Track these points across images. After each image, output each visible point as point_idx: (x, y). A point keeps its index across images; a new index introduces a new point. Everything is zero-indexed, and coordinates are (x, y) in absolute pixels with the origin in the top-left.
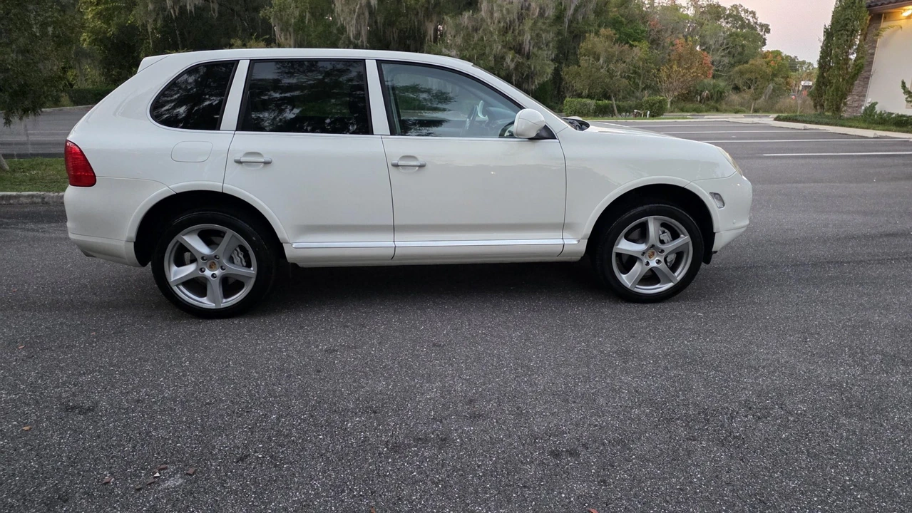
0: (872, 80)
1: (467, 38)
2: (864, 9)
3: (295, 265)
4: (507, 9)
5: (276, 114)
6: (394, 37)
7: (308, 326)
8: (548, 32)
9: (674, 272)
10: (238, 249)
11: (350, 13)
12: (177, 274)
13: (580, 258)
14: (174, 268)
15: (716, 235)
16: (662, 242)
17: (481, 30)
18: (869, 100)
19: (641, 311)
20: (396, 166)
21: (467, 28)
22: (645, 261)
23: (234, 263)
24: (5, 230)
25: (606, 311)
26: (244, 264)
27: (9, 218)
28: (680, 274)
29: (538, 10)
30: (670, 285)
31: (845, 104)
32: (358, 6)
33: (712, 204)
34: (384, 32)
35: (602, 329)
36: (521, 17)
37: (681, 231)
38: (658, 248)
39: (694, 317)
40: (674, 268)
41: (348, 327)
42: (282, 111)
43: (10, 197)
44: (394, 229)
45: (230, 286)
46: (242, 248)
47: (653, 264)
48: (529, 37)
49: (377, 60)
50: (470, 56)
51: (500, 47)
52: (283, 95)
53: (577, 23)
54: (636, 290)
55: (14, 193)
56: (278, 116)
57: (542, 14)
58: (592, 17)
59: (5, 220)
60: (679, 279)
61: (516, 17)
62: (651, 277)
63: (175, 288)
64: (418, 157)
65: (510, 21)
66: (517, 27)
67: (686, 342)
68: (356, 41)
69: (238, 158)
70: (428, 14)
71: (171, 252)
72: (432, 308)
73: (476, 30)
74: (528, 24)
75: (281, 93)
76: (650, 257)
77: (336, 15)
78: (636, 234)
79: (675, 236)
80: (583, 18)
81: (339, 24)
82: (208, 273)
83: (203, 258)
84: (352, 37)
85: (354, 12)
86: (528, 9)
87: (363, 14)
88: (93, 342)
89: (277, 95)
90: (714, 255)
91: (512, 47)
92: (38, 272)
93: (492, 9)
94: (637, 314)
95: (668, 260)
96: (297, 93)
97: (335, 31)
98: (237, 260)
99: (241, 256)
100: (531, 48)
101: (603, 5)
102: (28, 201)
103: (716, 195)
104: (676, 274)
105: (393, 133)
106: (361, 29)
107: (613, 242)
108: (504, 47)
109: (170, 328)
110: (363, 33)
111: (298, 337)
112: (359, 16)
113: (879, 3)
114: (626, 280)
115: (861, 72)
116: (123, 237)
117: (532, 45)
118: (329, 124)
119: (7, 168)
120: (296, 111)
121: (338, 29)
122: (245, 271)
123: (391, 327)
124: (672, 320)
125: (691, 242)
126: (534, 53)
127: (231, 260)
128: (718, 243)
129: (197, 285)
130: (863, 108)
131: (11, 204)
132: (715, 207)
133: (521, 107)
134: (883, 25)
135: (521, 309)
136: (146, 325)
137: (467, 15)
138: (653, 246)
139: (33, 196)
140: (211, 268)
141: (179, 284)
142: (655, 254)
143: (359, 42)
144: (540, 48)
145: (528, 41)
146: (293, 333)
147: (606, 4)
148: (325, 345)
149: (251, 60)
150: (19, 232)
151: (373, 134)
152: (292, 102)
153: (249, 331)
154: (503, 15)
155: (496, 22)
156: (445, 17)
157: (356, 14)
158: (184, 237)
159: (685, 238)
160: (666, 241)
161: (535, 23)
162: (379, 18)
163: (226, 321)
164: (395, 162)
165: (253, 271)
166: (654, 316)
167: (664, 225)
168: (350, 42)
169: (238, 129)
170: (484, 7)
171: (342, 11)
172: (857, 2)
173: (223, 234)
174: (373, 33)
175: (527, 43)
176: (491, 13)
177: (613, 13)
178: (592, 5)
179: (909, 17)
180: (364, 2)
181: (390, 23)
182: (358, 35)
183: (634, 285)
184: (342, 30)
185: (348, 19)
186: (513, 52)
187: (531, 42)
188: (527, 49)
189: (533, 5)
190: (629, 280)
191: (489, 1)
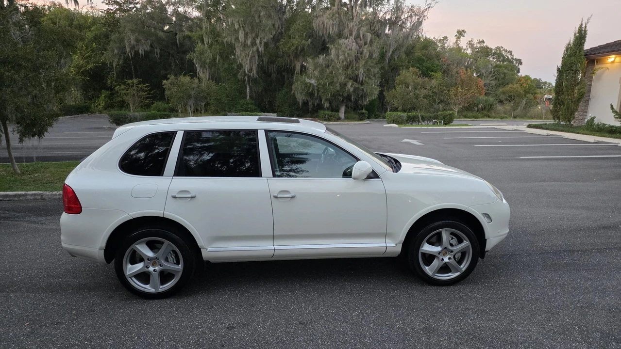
0: (591, 102)
1: (322, 72)
2: (583, 56)
3: (208, 262)
4: (348, 54)
5: (198, 157)
6: (274, 70)
7: (216, 306)
8: (375, 68)
9: (460, 265)
10: (172, 252)
11: (246, 56)
12: (131, 269)
13: (397, 255)
14: (129, 266)
15: (487, 241)
16: (452, 245)
17: (331, 66)
18: (590, 115)
19: (439, 293)
20: (276, 197)
21: (322, 65)
22: (441, 258)
23: (168, 261)
24: (16, 223)
25: (415, 293)
26: (175, 262)
27: (19, 212)
28: (464, 267)
29: (368, 54)
30: (458, 274)
31: (574, 118)
32: (251, 52)
33: (483, 221)
34: (268, 68)
35: (414, 309)
36: (357, 59)
37: (464, 238)
38: (450, 250)
39: (474, 298)
40: (460, 262)
41: (242, 306)
42: (201, 155)
43: (20, 195)
44: (274, 237)
45: (165, 276)
46: (174, 252)
47: (446, 260)
48: (363, 71)
49: (266, 131)
50: (324, 83)
51: (343, 78)
52: (202, 145)
53: (394, 61)
54: (436, 277)
55: (23, 193)
56: (199, 158)
57: (371, 56)
58: (404, 56)
59: (17, 214)
60: (464, 270)
61: (354, 59)
62: (445, 269)
63: (129, 280)
64: (290, 191)
65: (350, 61)
66: (355, 65)
67: (469, 321)
68: (249, 74)
69: (174, 195)
70: (296, 56)
71: (128, 254)
72: (299, 290)
73: (327, 66)
74: (362, 62)
75: (201, 144)
76: (444, 255)
77: (237, 57)
78: (434, 240)
79: (460, 241)
80: (398, 57)
81: (238, 62)
82: (151, 269)
83: (148, 259)
84: (247, 71)
85: (249, 55)
86: (362, 53)
87: (254, 56)
88: (74, 319)
89: (199, 145)
90: (487, 253)
91: (351, 77)
92: (38, 259)
93: (339, 53)
94: (437, 296)
95: (456, 257)
96: (212, 144)
97: (236, 67)
98: (170, 259)
99: (173, 257)
100: (364, 78)
101: (411, 48)
102: (32, 198)
103: (487, 216)
104: (462, 266)
105: (274, 176)
106: (253, 66)
107: (419, 245)
108: (346, 77)
109: (125, 308)
110: (255, 68)
111: (209, 315)
112: (251, 58)
113: (592, 53)
114: (428, 270)
115: (584, 97)
116: (97, 247)
117: (365, 76)
118: (232, 163)
119: (19, 172)
120: (211, 155)
121: (238, 66)
122: (176, 267)
123: (271, 307)
124: (460, 301)
125: (471, 247)
126: (365, 81)
127: (167, 260)
128: (489, 246)
129: (144, 277)
130: (586, 120)
131: (21, 200)
132: (486, 223)
134: (596, 67)
135: (359, 291)
136: (109, 305)
137: (322, 57)
138: (445, 248)
139: (35, 195)
140: (153, 265)
141: (132, 277)
142: (448, 253)
143: (251, 74)
144: (370, 78)
145: (361, 74)
146: (206, 312)
147: (413, 49)
148: (227, 322)
149: (185, 131)
150: (26, 224)
151: (261, 177)
152: (209, 149)
153: (177, 310)
154: (345, 58)
155: (341, 61)
156: (308, 58)
157: (250, 56)
158: (137, 246)
159: (466, 243)
160: (454, 244)
161: (366, 62)
162: (264, 59)
163: (162, 301)
164: (276, 195)
165: (180, 267)
166: (448, 297)
167: (452, 234)
168: (245, 74)
169: (175, 175)
170: (333, 52)
171: (241, 54)
172: (578, 52)
173: (162, 243)
174: (261, 68)
175: (361, 75)
176: (338, 56)
177: (418, 54)
178: (404, 49)
179: (613, 62)
180: (255, 48)
181: (271, 62)
182: (251, 70)
183: (434, 274)
184: (240, 66)
185: (244, 60)
186: (352, 81)
187: (364, 74)
188: (361, 79)
189: (365, 50)
190: (431, 270)
191: (336, 48)
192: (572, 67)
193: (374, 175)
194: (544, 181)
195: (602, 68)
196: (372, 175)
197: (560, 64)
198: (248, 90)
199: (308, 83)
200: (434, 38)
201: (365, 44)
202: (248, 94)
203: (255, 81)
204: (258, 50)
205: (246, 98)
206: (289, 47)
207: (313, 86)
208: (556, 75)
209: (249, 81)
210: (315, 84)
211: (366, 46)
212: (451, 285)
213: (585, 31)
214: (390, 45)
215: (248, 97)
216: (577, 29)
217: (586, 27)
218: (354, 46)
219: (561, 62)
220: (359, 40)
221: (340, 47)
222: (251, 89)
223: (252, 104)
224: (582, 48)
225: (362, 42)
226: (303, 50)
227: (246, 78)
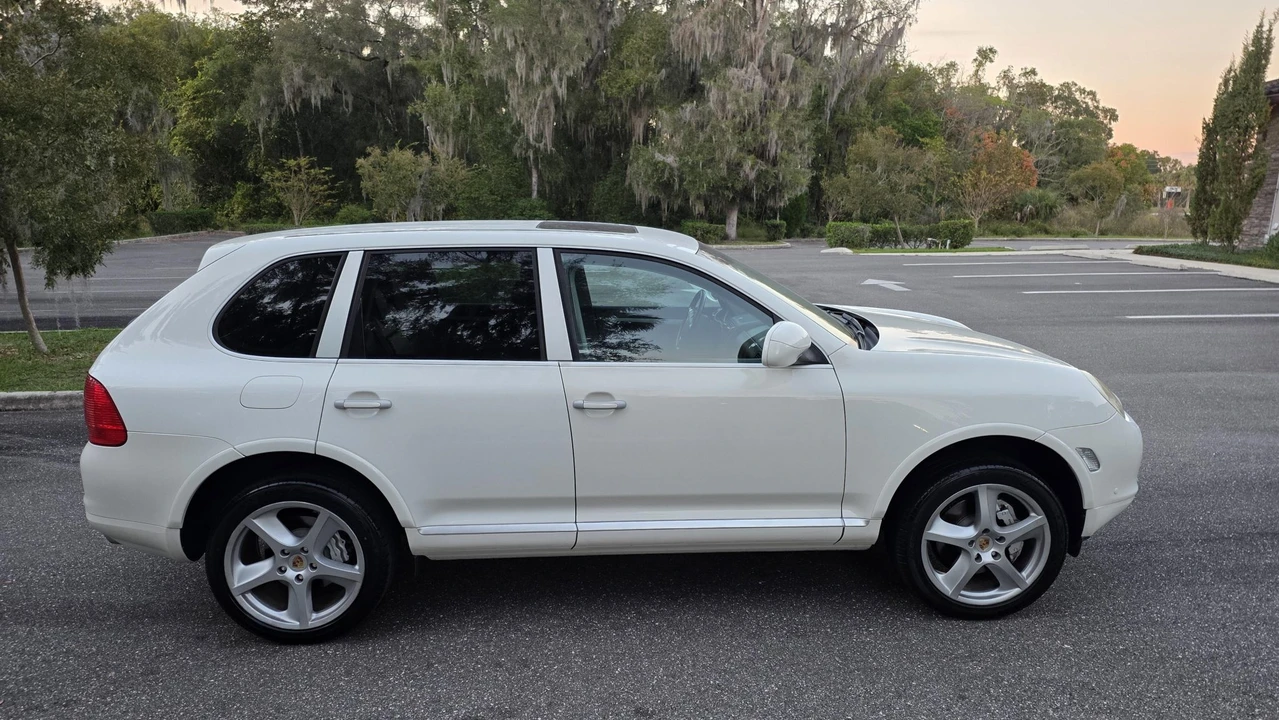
1: (690, 137)
2: (1263, 97)
3: (423, 558)
4: (745, 99)
6: (588, 137)
7: (440, 663)
8: (802, 128)
9: (1020, 569)
10: (338, 536)
11: (530, 107)
12: (244, 575)
13: (869, 546)
14: (240, 567)
15: (1087, 512)
16: (1001, 523)
17: (709, 127)
18: (1276, 226)
19: (970, 636)
20: (580, 408)
21: (690, 125)
22: (975, 554)
23: (330, 558)
24: (22, 459)
25: (914, 636)
26: (347, 558)
27: (34, 436)
28: (1030, 574)
29: (788, 98)
30: (1015, 592)
31: (1240, 231)
32: (541, 98)
33: (1079, 466)
34: (576, 132)
35: (911, 678)
36: (764, 110)
37: (1031, 507)
38: (996, 534)
39: (1057, 652)
40: (1020, 563)
41: (499, 665)
43: (39, 399)
44: (575, 503)
45: (323, 591)
46: (344, 535)
47: (987, 558)
48: (776, 137)
49: (553, 249)
50: (693, 163)
51: (735, 150)
53: (843, 114)
54: (961, 599)
55: (46, 393)
57: (793, 104)
58: (863, 104)
59: (27, 440)
60: (1029, 581)
61: (757, 110)
62: (985, 578)
63: (240, 599)
64: (614, 394)
65: (749, 115)
66: (759, 123)
67: (1051, 712)
68: (537, 145)
69: (340, 402)
70: (635, 106)
71: (237, 540)
72: (636, 625)
73: (701, 127)
74: (775, 118)
76: (982, 548)
77: (510, 109)
78: (956, 511)
79: (1022, 514)
80: (851, 106)
81: (515, 121)
82: (291, 574)
83: (283, 552)
84: (532, 139)
85: (535, 105)
86: (774, 98)
87: (547, 108)
88: (108, 692)
90: (1084, 542)
91: (752, 149)
92: (53, 542)
93: (725, 98)
94: (965, 645)
95: (1011, 551)
97: (509, 131)
98: (335, 552)
99: (342, 546)
100: (779, 151)
101: (879, 87)
102: (64, 404)
103: (1090, 454)
104: (1024, 574)
105: (576, 357)
106: (544, 128)
107: (924, 522)
108: (741, 150)
109: (229, 664)
110: (548, 133)
111: (422, 687)
112: (541, 110)
114: (943, 581)
115: (1263, 186)
116: (164, 524)
117: (780, 146)
119: (44, 348)
121: (513, 128)
122: (347, 570)
123: (569, 668)
124: (1024, 660)
125: (1047, 528)
126: (782, 158)
127: (326, 553)
128: (1091, 526)
129: (274, 592)
130: (1267, 237)
131: (40, 409)
132: (1087, 470)
133: (775, 319)
135: (777, 630)
136: (194, 657)
137: (689, 107)
138: (986, 531)
139: (71, 398)
140: (295, 565)
141: (247, 592)
142: (991, 542)
143: (541, 145)
144: (791, 150)
145: (774, 141)
146: (415, 678)
147: (882, 88)
148: (464, 707)
149: (365, 251)
150: (41, 462)
151: (546, 360)
153: (348, 673)
154: (739, 107)
155: (730, 116)
156: (659, 110)
157: (538, 107)
158: (255, 521)
159: (1036, 519)
160: (1006, 521)
161: (784, 117)
162: (568, 113)
163: (315, 649)
164: (579, 402)
165: (357, 570)
166: (994, 649)
167: (1003, 496)
168: (529, 144)
169: (342, 356)
170: (713, 95)
171: (519, 103)
172: (1251, 85)
173: (315, 514)
174: (561, 133)
175: (774, 144)
176: (723, 103)
177: (893, 98)
178: (863, 89)
180: (548, 91)
181: (583, 118)
182: (540, 136)
183: (957, 590)
184: (518, 129)
185: (527, 114)
186: (753, 156)
187: (779, 142)
188: (773, 152)
189: (782, 92)
190: (949, 582)
191: (720, 88)
192: (1237, 119)
193: (815, 356)
194: (1188, 369)
196: (810, 356)
197: (1209, 115)
198: (534, 179)
199: (659, 162)
200: (930, 65)
201: (782, 78)
202: (535, 188)
203: (550, 161)
204: (555, 95)
205: (530, 195)
206: (620, 87)
207: (672, 169)
208: (1201, 138)
209: (536, 159)
210: (675, 165)
211: (784, 83)
212: (999, 619)
213: (1269, 40)
214: (835, 81)
215: (535, 194)
216: (1251, 36)
217: (1270, 31)
218: (759, 83)
219: (1211, 110)
220: (768, 69)
221: (728, 85)
222: (540, 177)
223: (542, 208)
224: (1258, 81)
225: (774, 74)
226: (649, 92)
227: (531, 154)
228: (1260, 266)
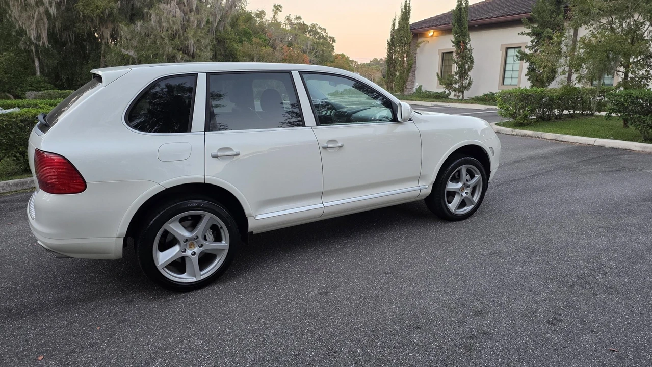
0: (417, 72)
1: (142, 41)
2: (409, 31)
3: (252, 233)
4: (173, 21)
6: (70, 40)
8: (205, 38)
9: (473, 197)
10: (210, 229)
11: (29, 19)
14: (160, 254)
17: (152, 35)
18: (417, 84)
20: (325, 148)
21: (140, 33)
22: (461, 193)
26: (216, 239)
28: (476, 198)
29: (196, 22)
30: (472, 206)
31: (406, 87)
32: (37, 13)
34: (61, 36)
36: (184, 28)
37: (476, 172)
39: (495, 224)
44: (322, 194)
47: (464, 194)
48: (193, 43)
49: (299, 71)
50: (146, 55)
51: (171, 49)
53: (220, 33)
54: (457, 213)
57: (199, 26)
58: (230, 28)
60: (476, 202)
61: (180, 27)
62: (463, 203)
63: (162, 271)
65: (176, 30)
66: (182, 35)
68: (37, 43)
69: (214, 154)
70: (103, 21)
73: (148, 35)
74: (190, 33)
76: (463, 191)
77: (13, 19)
79: (473, 176)
80: (224, 29)
81: (17, 27)
82: (189, 252)
83: (184, 241)
84: (33, 39)
85: (33, 18)
86: (188, 21)
87: (42, 19)
90: (489, 185)
91: (180, 49)
93: (160, 20)
95: (471, 191)
97: (14, 33)
98: (209, 237)
100: (195, 50)
101: (235, 20)
103: (492, 149)
106: (42, 32)
107: (445, 184)
108: (174, 48)
110: (44, 35)
112: (38, 22)
113: (416, 28)
114: (451, 207)
115: (411, 68)
116: (115, 236)
117: (195, 47)
121: (16, 31)
124: (489, 228)
125: (481, 180)
126: (197, 54)
127: (205, 238)
128: (491, 177)
130: (415, 89)
134: (420, 40)
137: (139, 24)
138: (464, 184)
140: (191, 247)
141: (165, 267)
142: (466, 188)
143: (41, 43)
144: (201, 50)
145: (192, 45)
147: (237, 20)
149: (206, 73)
151: (305, 126)
154: (170, 25)
155: (165, 30)
156: (120, 25)
157: (35, 19)
158: (170, 225)
159: (478, 177)
160: (469, 180)
161: (196, 32)
162: (57, 24)
164: (325, 145)
165: (225, 244)
167: (468, 169)
168: (31, 43)
169: (206, 130)
170: (153, 17)
171: (20, 16)
172: (405, 26)
173: (202, 217)
174: (51, 35)
175: (192, 46)
176: (160, 22)
177: (242, 26)
178: (229, 20)
179: (432, 36)
180: (42, 9)
181: (65, 28)
182: (39, 37)
183: (455, 210)
184: (21, 32)
185: (27, 24)
186: (181, 52)
187: (194, 45)
188: (192, 51)
189: (192, 18)
191: (157, 14)
192: (401, 40)
195: (424, 41)
197: (389, 38)
198: (37, 64)
199: (125, 55)
200: (258, 10)
201: (191, 11)
202: (38, 69)
203: (47, 52)
204: (47, 12)
205: (34, 74)
206: (92, 10)
207: (133, 58)
208: (387, 48)
209: (37, 51)
210: (135, 56)
211: (192, 14)
213: (409, 7)
214: (215, 15)
215: (38, 74)
216: (403, 5)
217: (410, 3)
218: (179, 13)
219: (390, 36)
220: (182, 6)
221: (161, 13)
222: (40, 63)
223: (45, 82)
224: (407, 24)
225: (187, 9)
226: (111, 14)
227: (33, 48)
228: (416, 101)
